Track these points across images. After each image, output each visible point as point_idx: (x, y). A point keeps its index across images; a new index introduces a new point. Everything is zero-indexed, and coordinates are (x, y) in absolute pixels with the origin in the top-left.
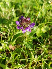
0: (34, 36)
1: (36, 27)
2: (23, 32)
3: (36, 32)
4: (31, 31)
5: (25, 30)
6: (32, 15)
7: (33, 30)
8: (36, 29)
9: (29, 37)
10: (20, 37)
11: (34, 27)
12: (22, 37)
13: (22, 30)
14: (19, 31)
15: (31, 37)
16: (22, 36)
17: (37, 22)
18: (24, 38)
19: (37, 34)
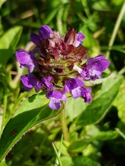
0: (106, 125)
1: (114, 75)
2: (51, 102)
3: (115, 103)
4: (89, 95)
5: (63, 92)
6: (87, 11)
7: (99, 93)
8: (112, 84)
9: (79, 131)
10: (32, 133)
11: (104, 75)
12: (39, 131)
13: (49, 95)
14: (31, 99)
15: (87, 127)
16: (43, 127)
17: (118, 48)
18: (51, 137)
19: (120, 114)
